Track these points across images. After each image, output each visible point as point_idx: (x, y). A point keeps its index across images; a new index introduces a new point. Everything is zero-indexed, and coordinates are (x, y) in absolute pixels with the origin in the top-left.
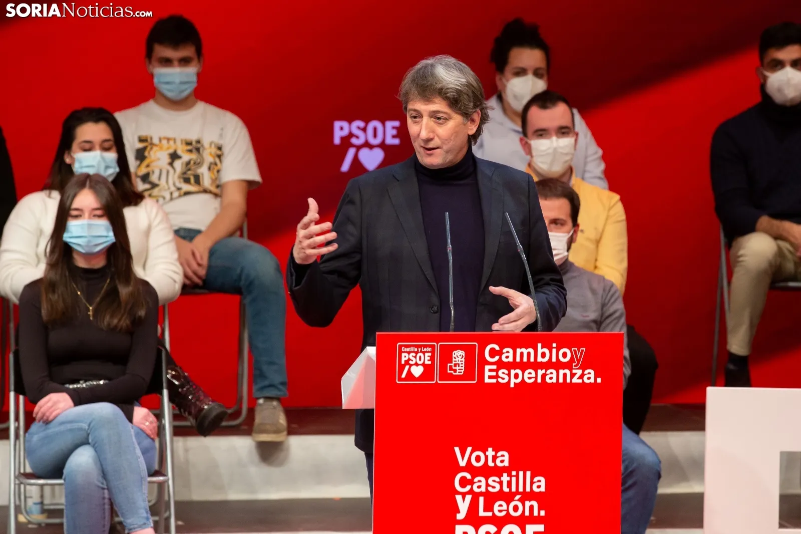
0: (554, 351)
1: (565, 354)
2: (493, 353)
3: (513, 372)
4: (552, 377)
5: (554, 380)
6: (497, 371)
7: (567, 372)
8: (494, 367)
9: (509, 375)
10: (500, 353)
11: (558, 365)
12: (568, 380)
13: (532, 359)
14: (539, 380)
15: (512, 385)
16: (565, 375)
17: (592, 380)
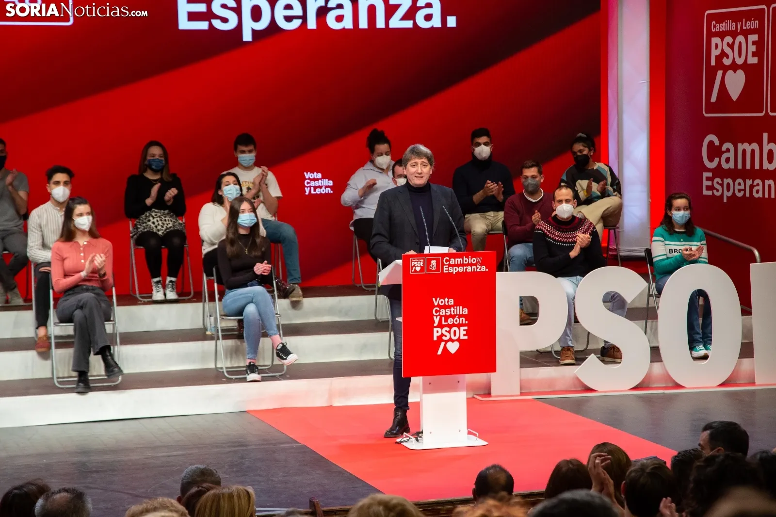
0: (470, 259)
1: (474, 260)
2: (447, 261)
3: (454, 268)
4: (469, 269)
5: (470, 271)
6: (448, 268)
7: (475, 267)
8: (447, 266)
9: (453, 269)
10: (449, 261)
11: (471, 265)
12: (475, 270)
13: (462, 263)
14: (464, 271)
15: (454, 273)
16: (474, 268)
17: (484, 270)
